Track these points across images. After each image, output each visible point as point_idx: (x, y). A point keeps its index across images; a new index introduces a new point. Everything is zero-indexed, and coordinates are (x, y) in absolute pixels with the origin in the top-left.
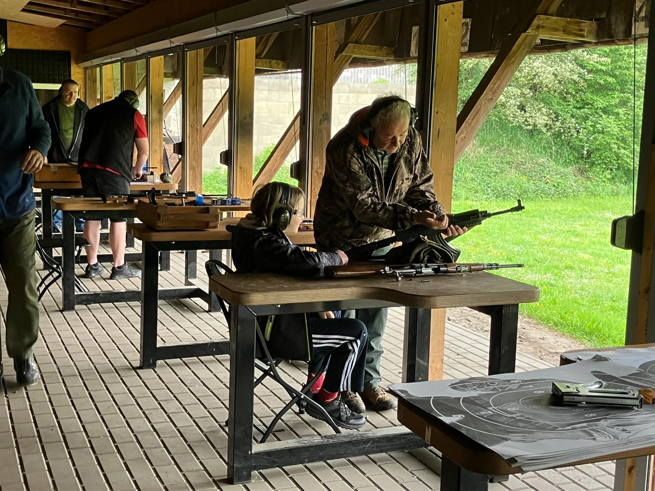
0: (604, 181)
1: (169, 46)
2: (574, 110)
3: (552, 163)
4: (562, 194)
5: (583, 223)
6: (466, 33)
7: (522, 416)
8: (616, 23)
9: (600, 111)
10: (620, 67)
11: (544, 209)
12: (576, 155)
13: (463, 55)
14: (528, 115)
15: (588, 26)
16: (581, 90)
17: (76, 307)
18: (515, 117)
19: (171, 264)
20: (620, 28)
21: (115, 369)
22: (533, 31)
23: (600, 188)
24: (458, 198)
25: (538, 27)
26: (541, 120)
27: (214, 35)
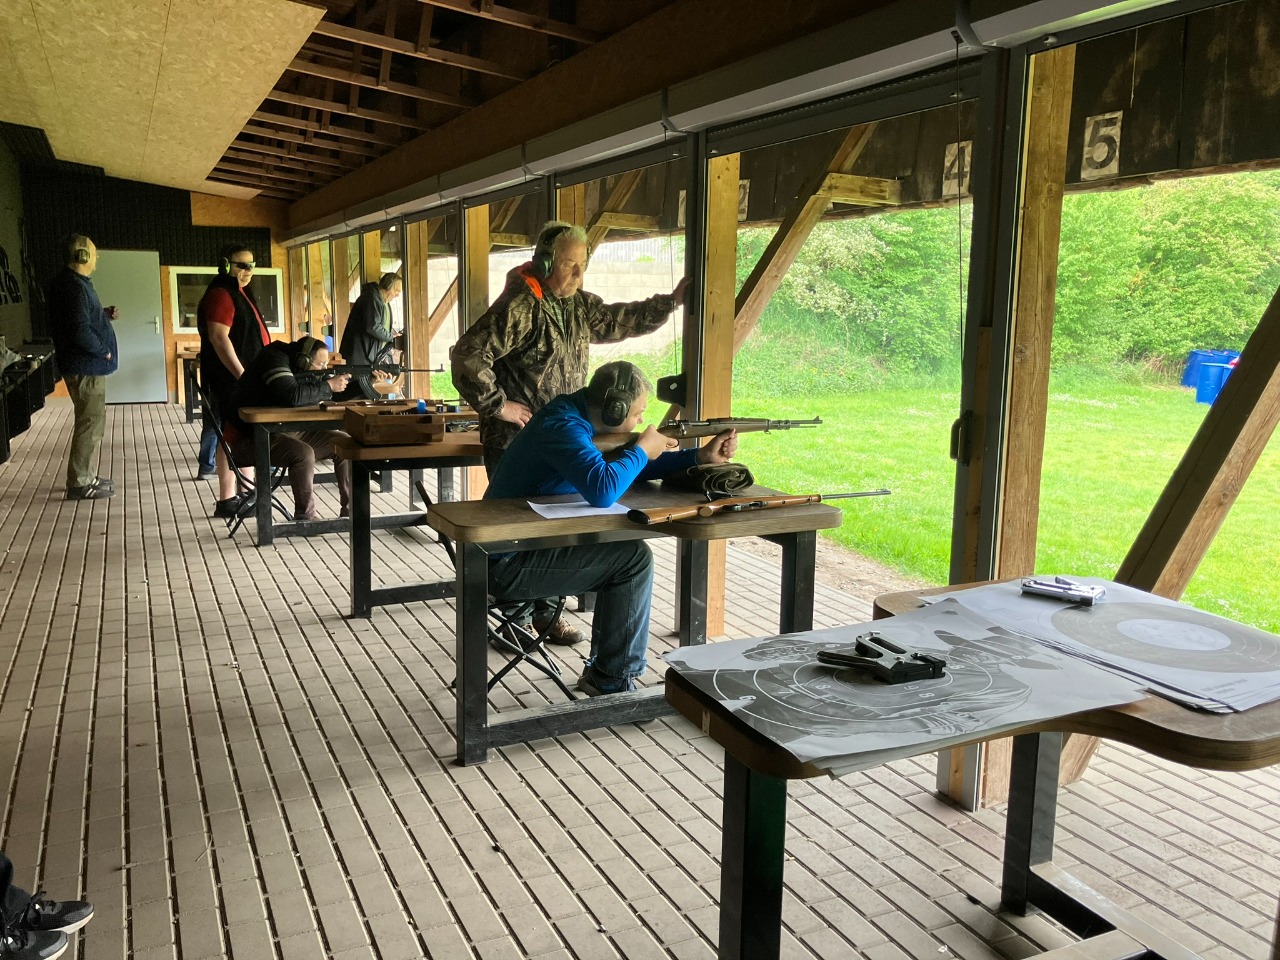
0: (906, 372)
1: (384, 218)
2: (871, 289)
3: (846, 352)
4: (858, 388)
5: (883, 421)
6: (744, 198)
7: (835, 698)
8: (923, 182)
9: (900, 290)
10: (923, 238)
11: (838, 405)
12: (874, 342)
13: (741, 223)
14: (818, 295)
15: (890, 186)
16: (879, 266)
17: (275, 540)
18: (803, 299)
19: (393, 484)
20: (928, 188)
21: (320, 619)
22: (825, 193)
23: (903, 380)
24: (738, 396)
25: (830, 188)
26: (833, 301)
27: (438, 203)
